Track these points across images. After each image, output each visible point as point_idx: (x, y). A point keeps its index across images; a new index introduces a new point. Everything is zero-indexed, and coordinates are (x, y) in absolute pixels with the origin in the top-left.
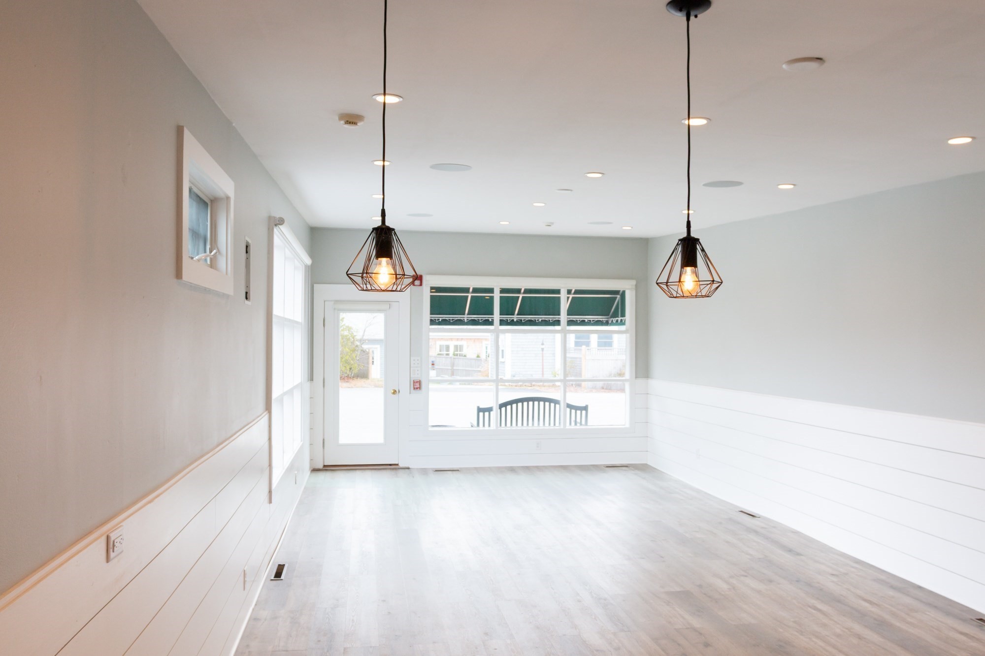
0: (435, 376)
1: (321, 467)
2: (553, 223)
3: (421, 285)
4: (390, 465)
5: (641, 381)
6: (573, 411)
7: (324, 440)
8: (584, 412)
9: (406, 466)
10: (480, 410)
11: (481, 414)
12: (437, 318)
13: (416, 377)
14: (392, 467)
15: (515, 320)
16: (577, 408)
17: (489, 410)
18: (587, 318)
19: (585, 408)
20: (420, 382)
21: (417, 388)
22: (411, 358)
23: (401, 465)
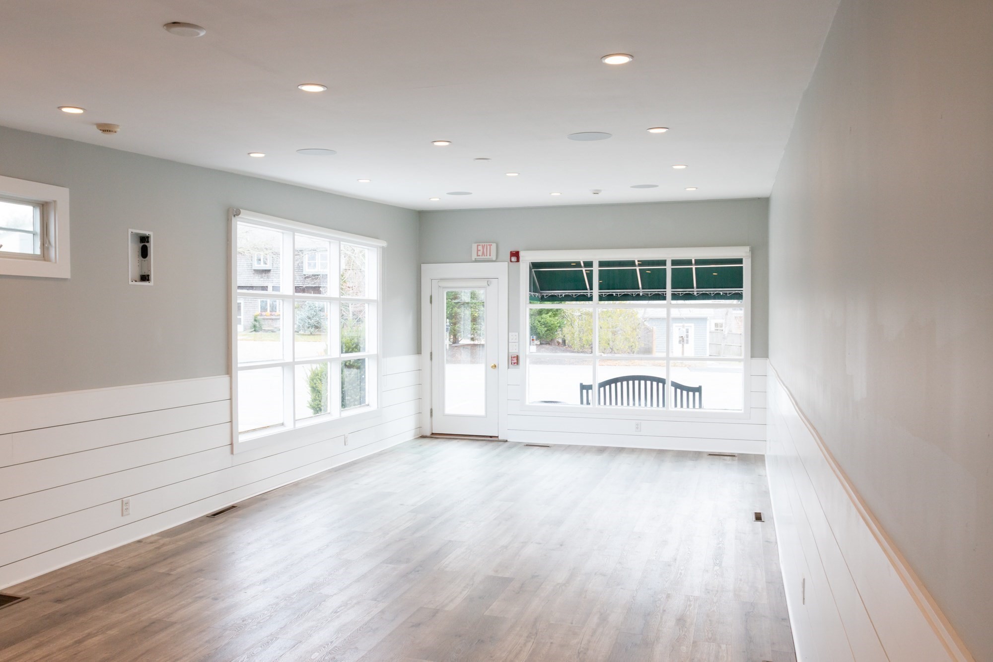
0: (535, 351)
1: (428, 434)
2: (600, 191)
3: (518, 261)
4: (491, 437)
5: (758, 362)
6: (685, 393)
7: (431, 409)
8: (697, 394)
9: (505, 439)
10: (583, 387)
11: (585, 391)
12: (560, 294)
13: (514, 351)
14: (491, 439)
15: (641, 294)
16: (689, 389)
17: (589, 387)
18: (721, 291)
19: (699, 390)
20: (517, 357)
21: (514, 363)
22: (510, 333)
23: (500, 438)
